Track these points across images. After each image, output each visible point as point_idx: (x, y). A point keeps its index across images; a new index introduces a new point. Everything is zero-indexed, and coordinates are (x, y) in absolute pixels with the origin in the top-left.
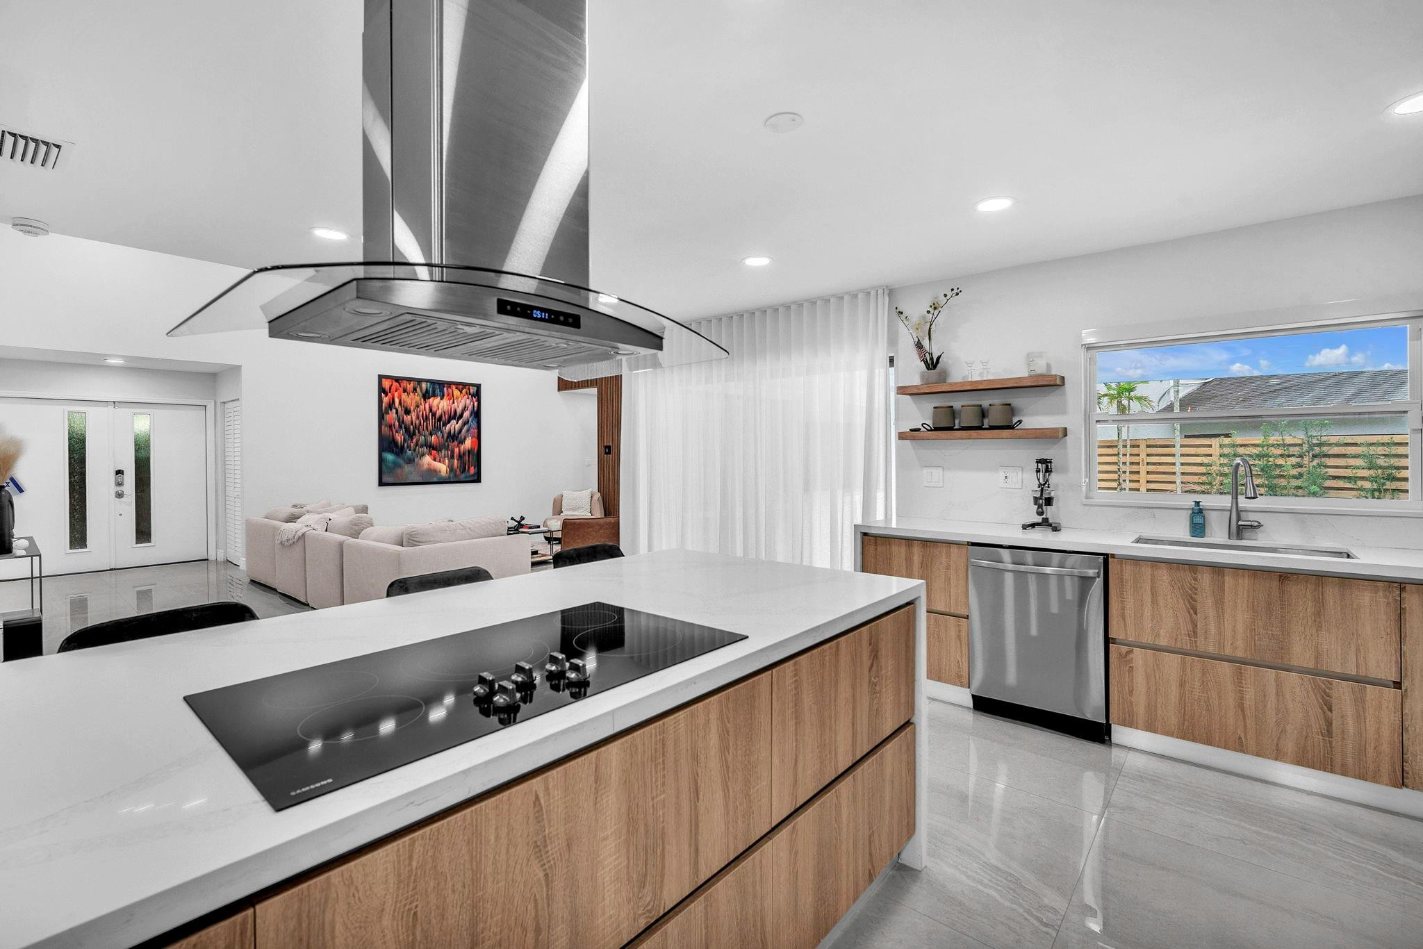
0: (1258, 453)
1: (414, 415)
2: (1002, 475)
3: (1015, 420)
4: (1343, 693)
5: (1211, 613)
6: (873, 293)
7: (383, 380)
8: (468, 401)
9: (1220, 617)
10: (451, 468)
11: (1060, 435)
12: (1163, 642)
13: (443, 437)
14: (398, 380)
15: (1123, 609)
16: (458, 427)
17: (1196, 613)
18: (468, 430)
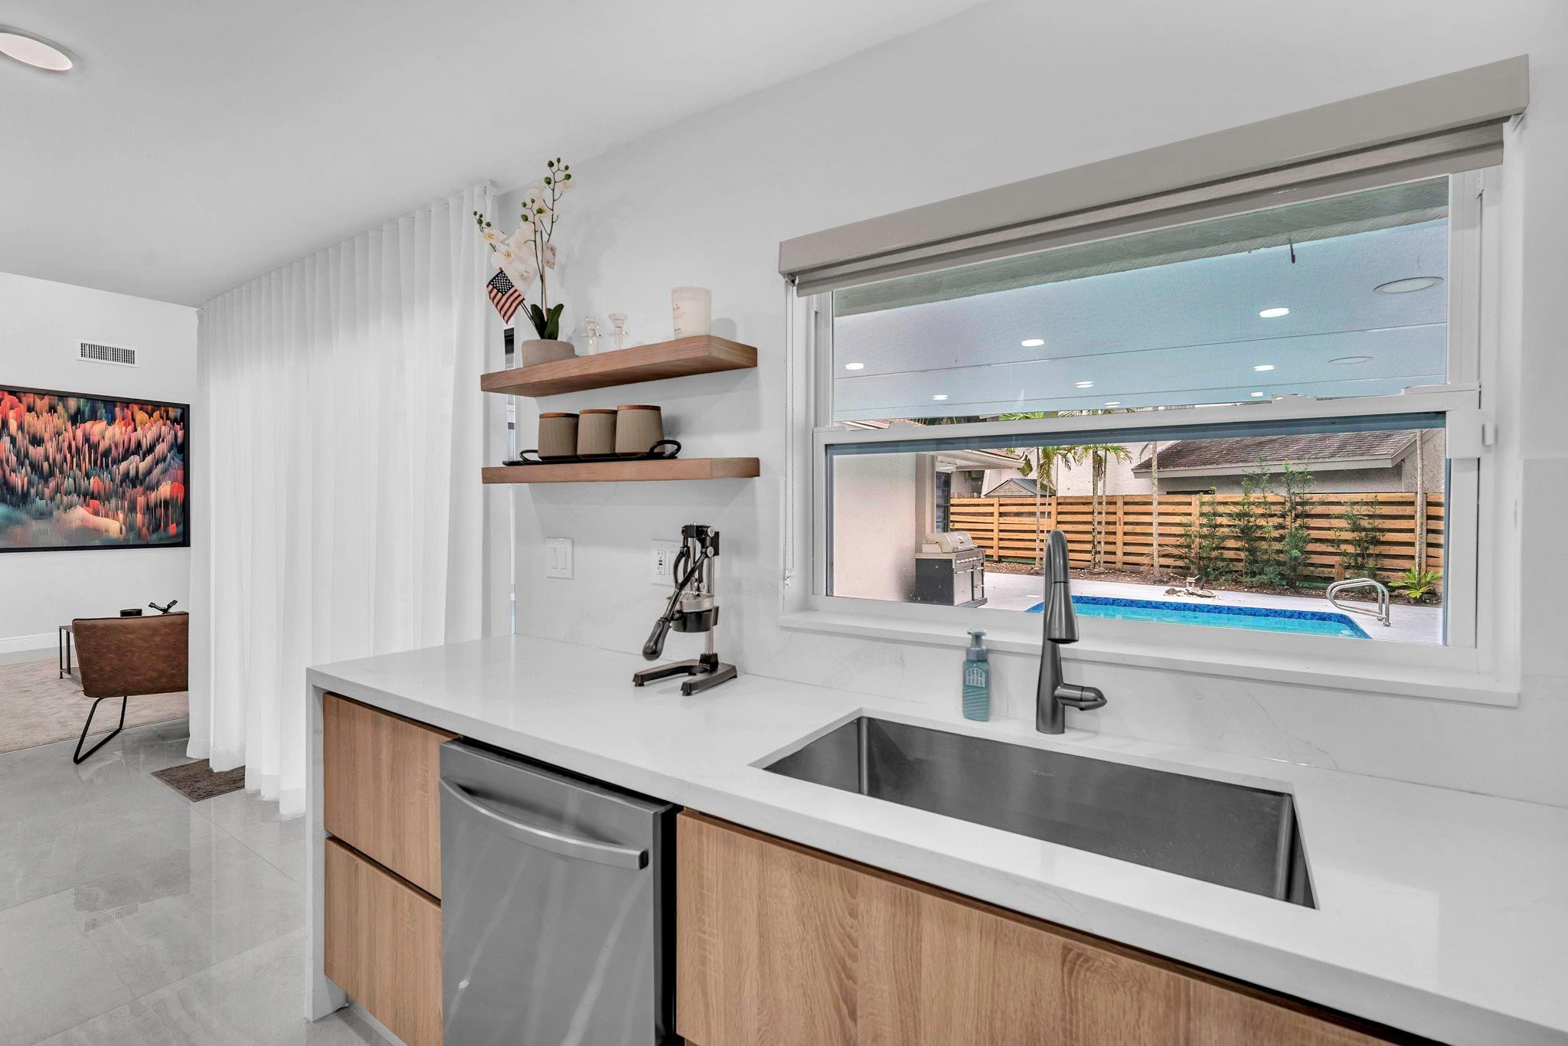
0: (1238, 511)
2: (655, 557)
5: (889, 1027)
8: (164, 429)
10: (131, 527)
13: (112, 480)
14: (16, 392)
16: (143, 466)
17: (854, 1018)
18: (165, 471)
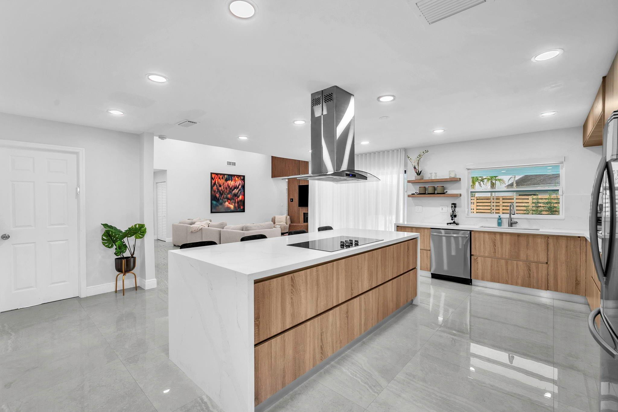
0: (547, 201)
1: (222, 187)
2: (441, 208)
3: (445, 191)
4: (533, 266)
5: (499, 246)
6: (399, 150)
7: (212, 174)
8: (241, 182)
9: (502, 247)
10: (235, 206)
11: (459, 196)
12: (486, 255)
13: (232, 195)
14: (217, 174)
15: (475, 246)
16: (237, 191)
17: (495, 246)
18: (240, 193)
